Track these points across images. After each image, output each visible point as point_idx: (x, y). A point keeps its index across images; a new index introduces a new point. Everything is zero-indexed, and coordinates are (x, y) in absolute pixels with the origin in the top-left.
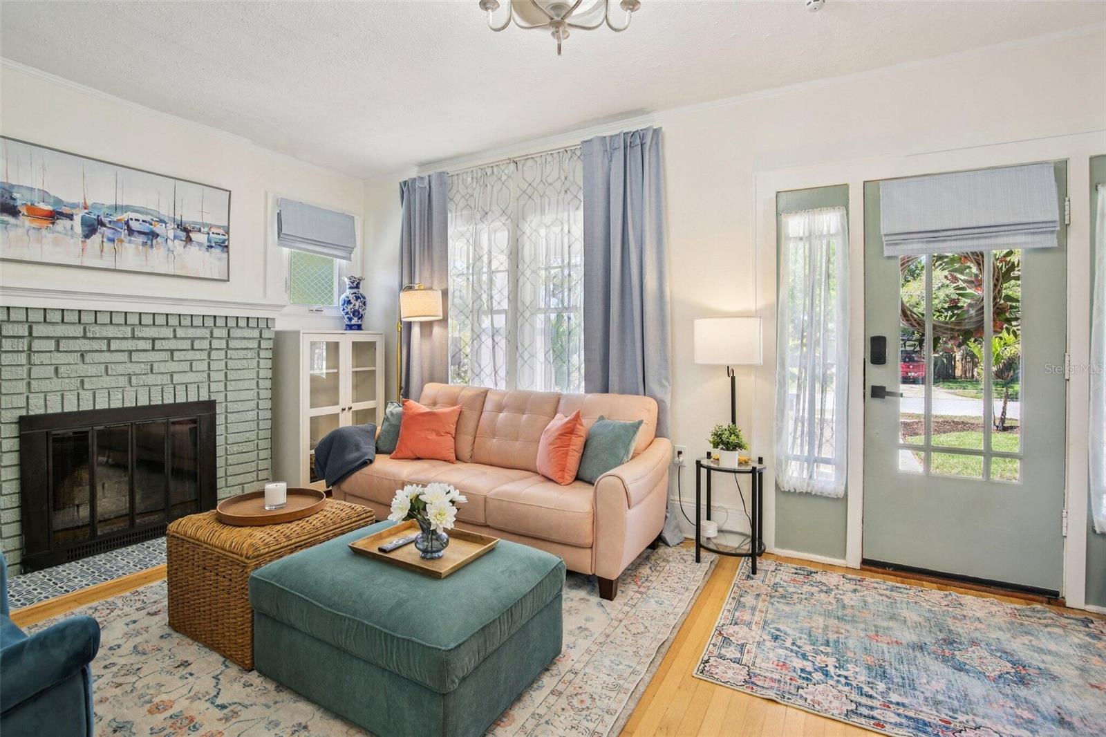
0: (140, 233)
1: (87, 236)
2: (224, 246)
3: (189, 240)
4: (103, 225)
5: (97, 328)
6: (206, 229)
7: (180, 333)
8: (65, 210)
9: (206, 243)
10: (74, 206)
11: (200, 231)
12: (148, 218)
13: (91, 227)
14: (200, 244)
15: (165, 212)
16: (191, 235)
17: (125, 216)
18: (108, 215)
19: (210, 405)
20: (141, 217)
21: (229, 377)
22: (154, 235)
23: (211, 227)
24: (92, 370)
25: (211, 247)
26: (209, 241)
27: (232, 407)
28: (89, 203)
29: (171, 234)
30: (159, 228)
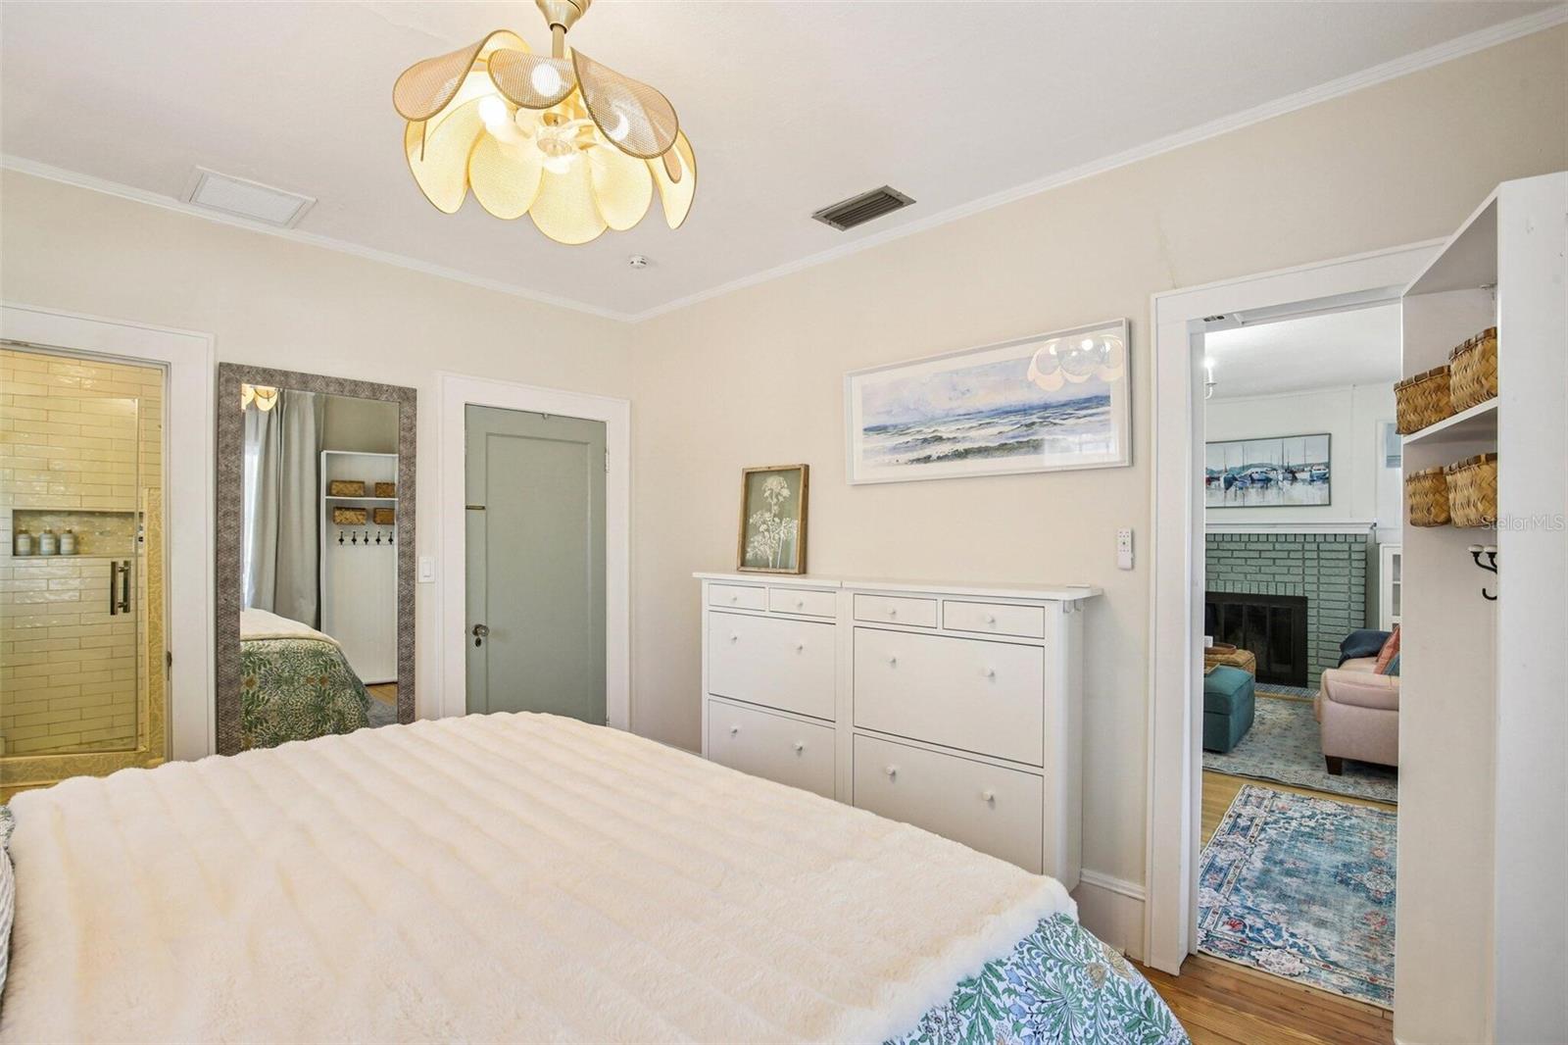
0: (1259, 480)
1: (1227, 489)
2: (1325, 479)
3: (1295, 479)
4: (1236, 480)
5: (1225, 544)
6: (1309, 468)
7: (1278, 546)
8: (1216, 475)
9: (1309, 478)
10: (1220, 472)
11: (1303, 470)
12: (1264, 470)
13: (1229, 483)
14: (1304, 481)
15: (1276, 462)
16: (1297, 475)
17: (1249, 472)
18: (1239, 474)
19: (1304, 600)
20: (1259, 470)
21: (1322, 581)
22: (1268, 480)
23: (1312, 465)
24: (1223, 569)
25: (1314, 481)
26: (1311, 476)
27: (1323, 604)
28: (1228, 468)
29: (1281, 477)
30: (1272, 475)
